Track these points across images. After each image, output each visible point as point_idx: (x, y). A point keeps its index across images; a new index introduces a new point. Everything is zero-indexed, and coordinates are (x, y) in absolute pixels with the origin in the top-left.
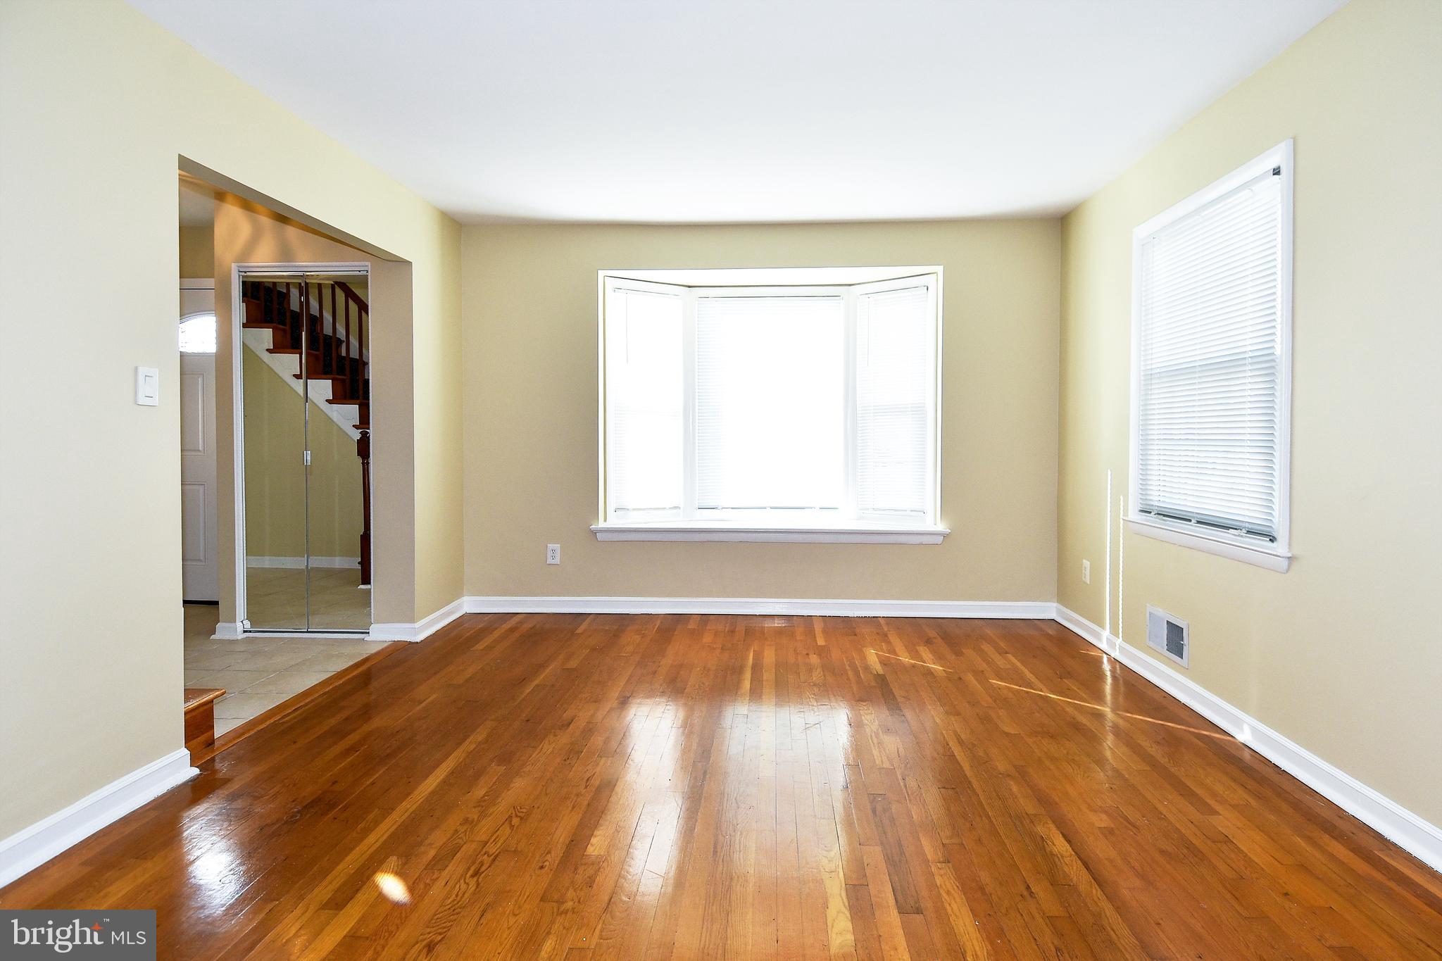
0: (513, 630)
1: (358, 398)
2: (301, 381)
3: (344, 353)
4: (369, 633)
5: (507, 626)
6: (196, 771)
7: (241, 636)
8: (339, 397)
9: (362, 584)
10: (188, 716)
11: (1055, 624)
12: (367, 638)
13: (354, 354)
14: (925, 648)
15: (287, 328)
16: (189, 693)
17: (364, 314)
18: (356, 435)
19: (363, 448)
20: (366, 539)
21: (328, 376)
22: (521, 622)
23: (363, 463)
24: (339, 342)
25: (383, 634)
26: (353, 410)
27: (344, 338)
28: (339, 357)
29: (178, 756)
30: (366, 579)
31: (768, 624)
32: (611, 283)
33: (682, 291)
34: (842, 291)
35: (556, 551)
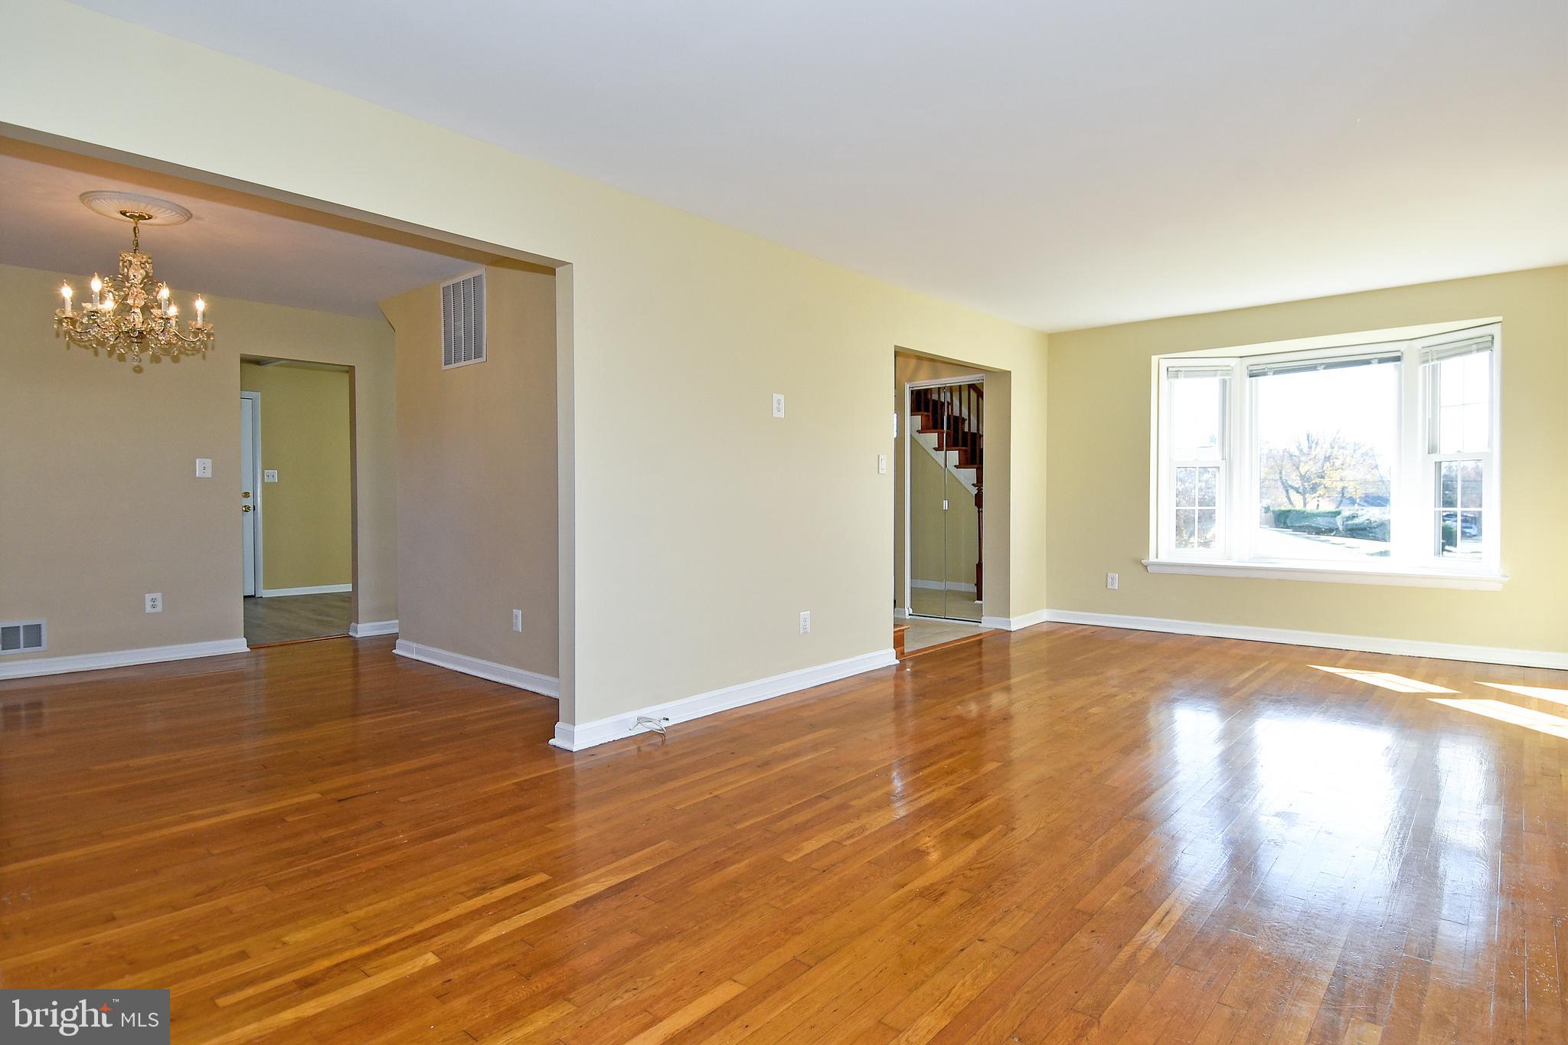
1: (976, 464)
2: (943, 452)
3: (966, 430)
4: (981, 622)
5: (1071, 631)
6: (898, 662)
7: (908, 617)
8: (963, 464)
10: (896, 634)
12: (979, 625)
13: (974, 430)
15: (930, 414)
16: (895, 626)
17: (980, 399)
18: (974, 491)
19: (979, 500)
20: (979, 566)
21: (957, 448)
22: (1079, 631)
23: (979, 511)
24: (964, 420)
25: (989, 623)
26: (971, 472)
27: (966, 417)
28: (963, 432)
29: (890, 652)
30: (980, 598)
32: (1164, 364)
33: (1233, 362)
34: (1402, 346)
35: (1114, 581)
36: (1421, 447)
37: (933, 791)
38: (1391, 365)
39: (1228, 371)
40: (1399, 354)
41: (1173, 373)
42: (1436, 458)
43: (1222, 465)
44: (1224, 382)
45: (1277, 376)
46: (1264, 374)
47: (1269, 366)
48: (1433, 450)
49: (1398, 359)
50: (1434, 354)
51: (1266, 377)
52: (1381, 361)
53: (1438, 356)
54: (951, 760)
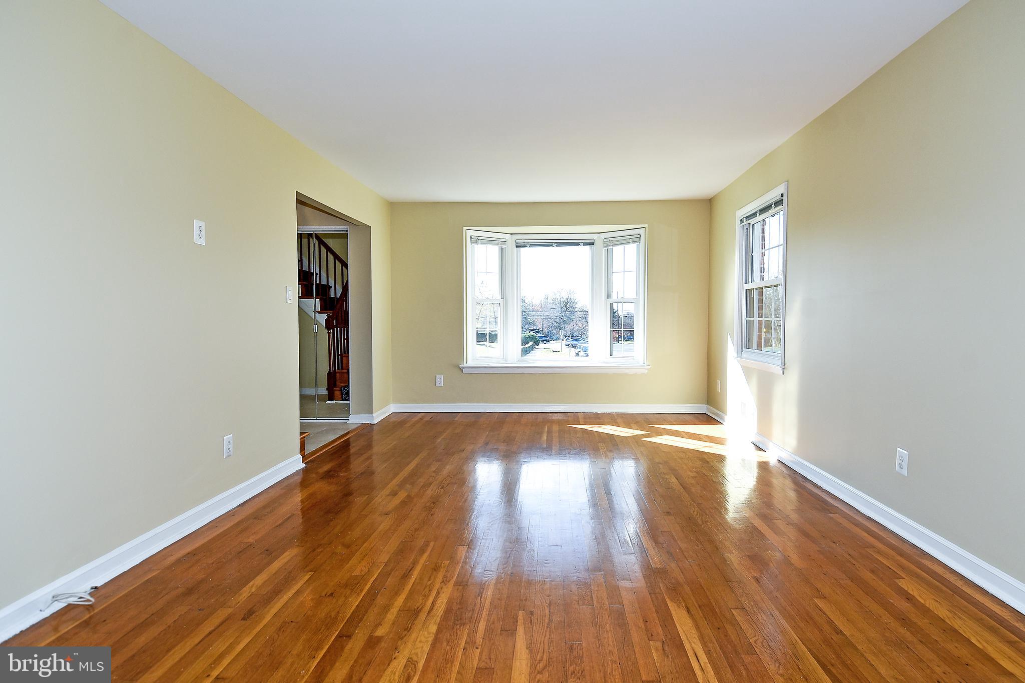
0: (418, 422)
4: (349, 420)
5: (416, 419)
6: (304, 465)
9: (329, 400)
10: (301, 441)
11: (706, 416)
12: (348, 422)
14: (635, 425)
22: (422, 418)
25: (356, 419)
29: (298, 457)
31: (555, 417)
32: (469, 233)
33: (507, 237)
34: (595, 236)
35: (441, 379)
36: (604, 295)
37: (438, 593)
38: (588, 247)
39: (504, 242)
40: (593, 241)
41: (474, 240)
42: (610, 301)
43: (502, 301)
44: (502, 249)
45: (531, 248)
46: (525, 246)
47: (527, 241)
48: (609, 296)
49: (592, 244)
50: (610, 243)
51: (526, 248)
52: (585, 244)
53: (613, 244)
54: (426, 555)
